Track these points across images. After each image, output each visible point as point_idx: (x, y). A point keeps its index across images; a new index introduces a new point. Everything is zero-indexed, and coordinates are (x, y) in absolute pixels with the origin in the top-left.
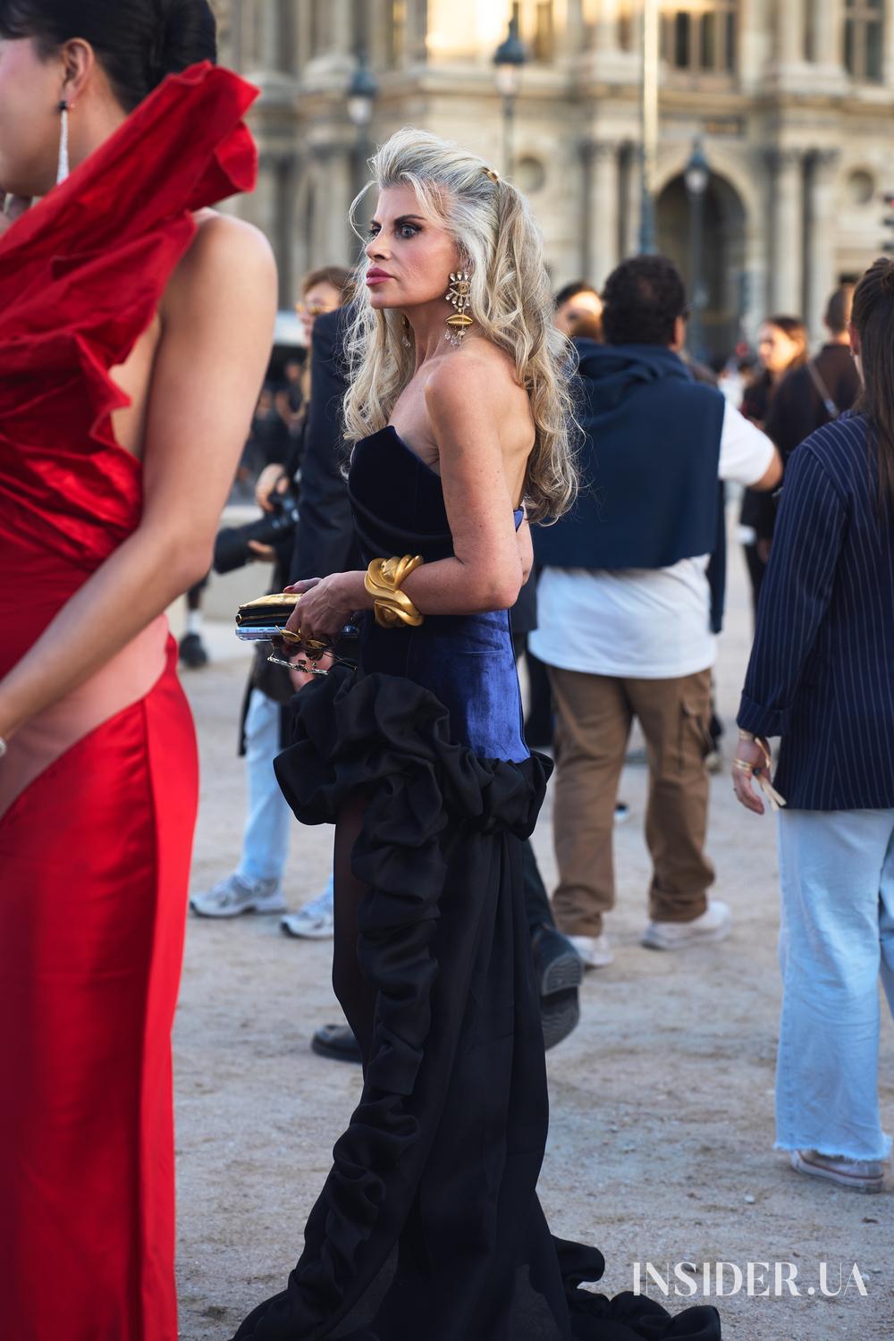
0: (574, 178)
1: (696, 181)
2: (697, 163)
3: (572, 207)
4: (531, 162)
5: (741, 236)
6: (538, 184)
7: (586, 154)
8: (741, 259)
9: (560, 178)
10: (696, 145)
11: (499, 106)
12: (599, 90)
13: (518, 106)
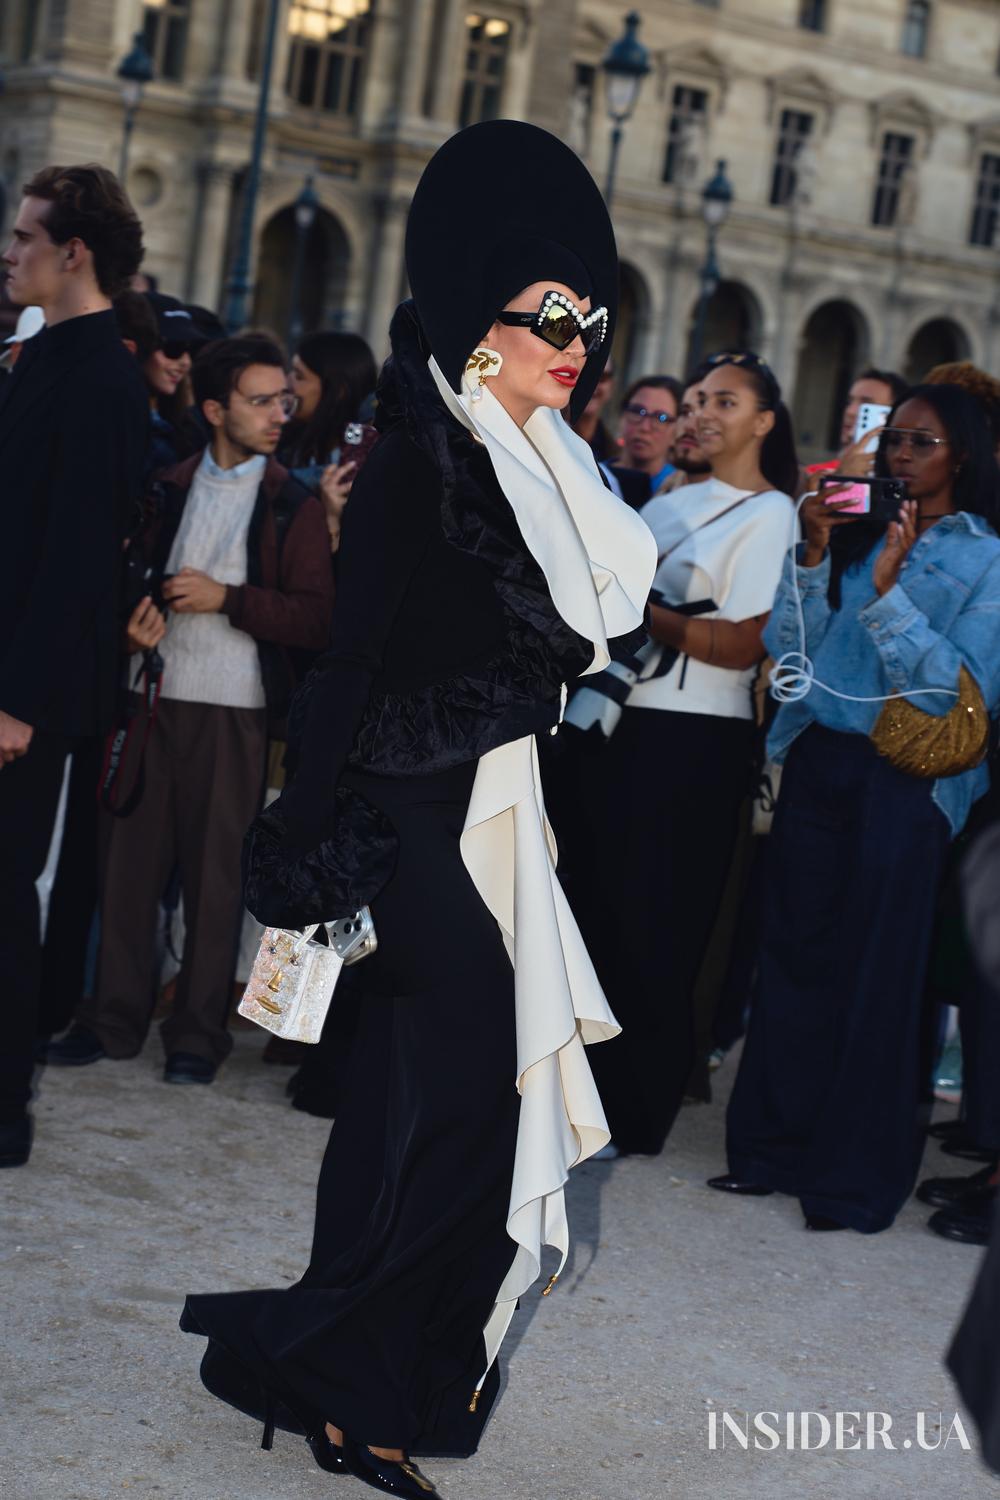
0: (188, 197)
1: (305, 216)
2: (307, 200)
3: (184, 224)
4: (148, 173)
5: (343, 274)
6: (154, 198)
7: (203, 174)
8: (341, 297)
9: (177, 195)
10: (309, 181)
11: (121, 115)
12: (222, 114)
13: (140, 118)
